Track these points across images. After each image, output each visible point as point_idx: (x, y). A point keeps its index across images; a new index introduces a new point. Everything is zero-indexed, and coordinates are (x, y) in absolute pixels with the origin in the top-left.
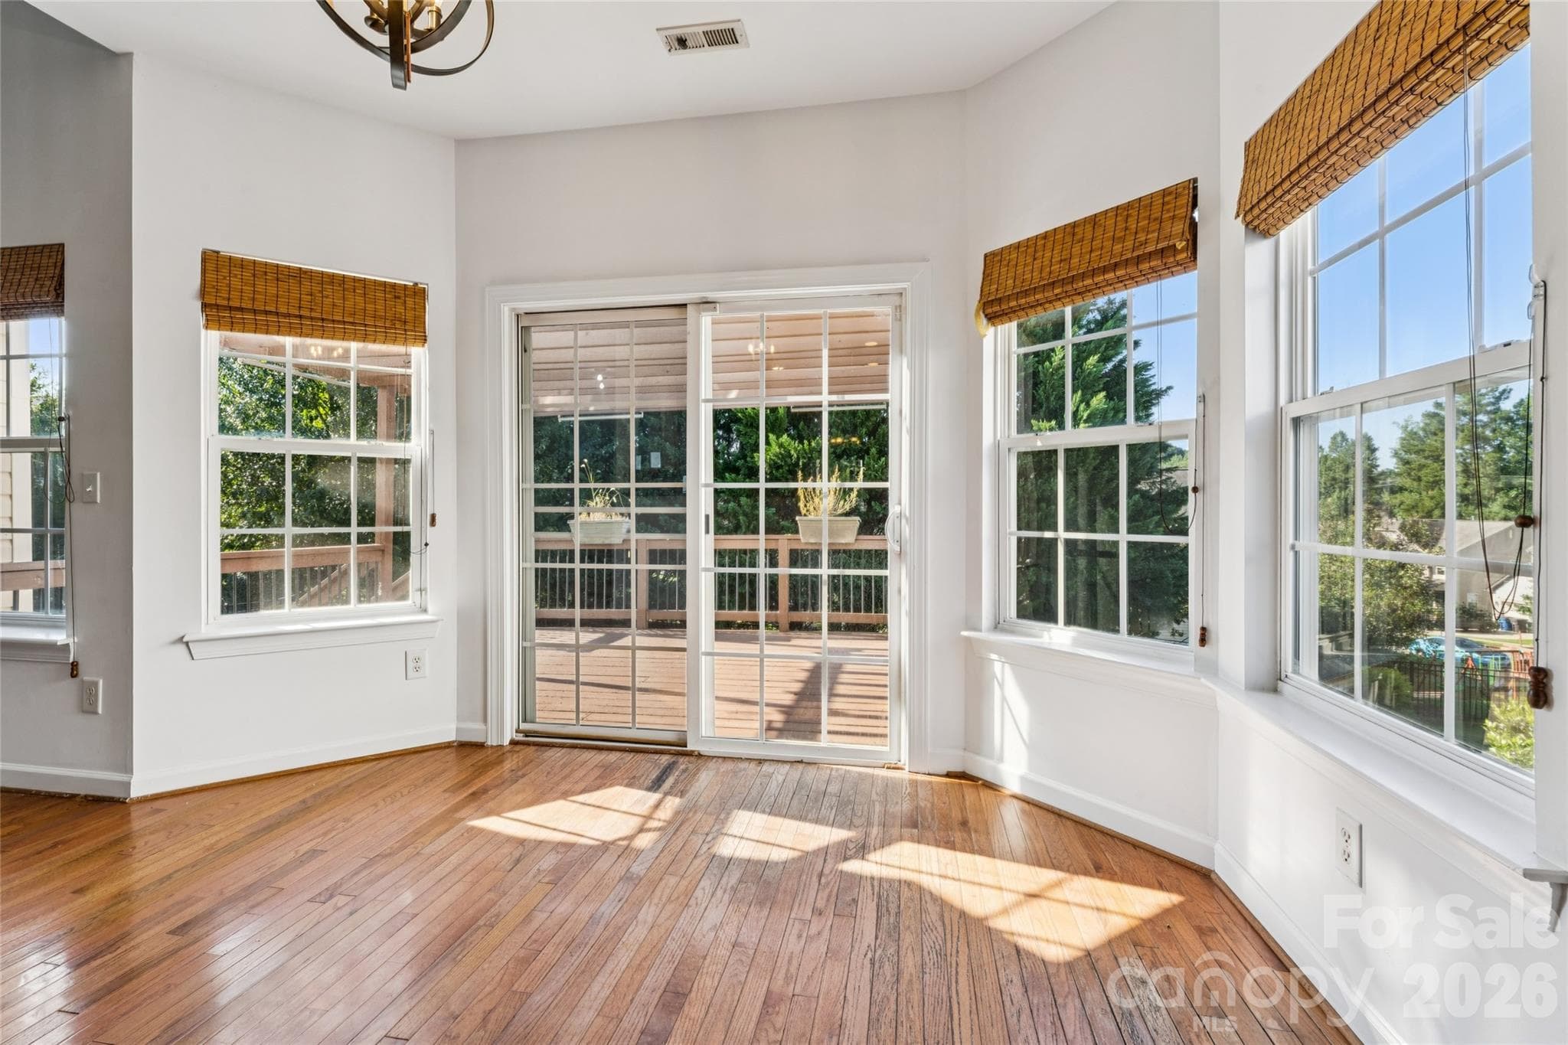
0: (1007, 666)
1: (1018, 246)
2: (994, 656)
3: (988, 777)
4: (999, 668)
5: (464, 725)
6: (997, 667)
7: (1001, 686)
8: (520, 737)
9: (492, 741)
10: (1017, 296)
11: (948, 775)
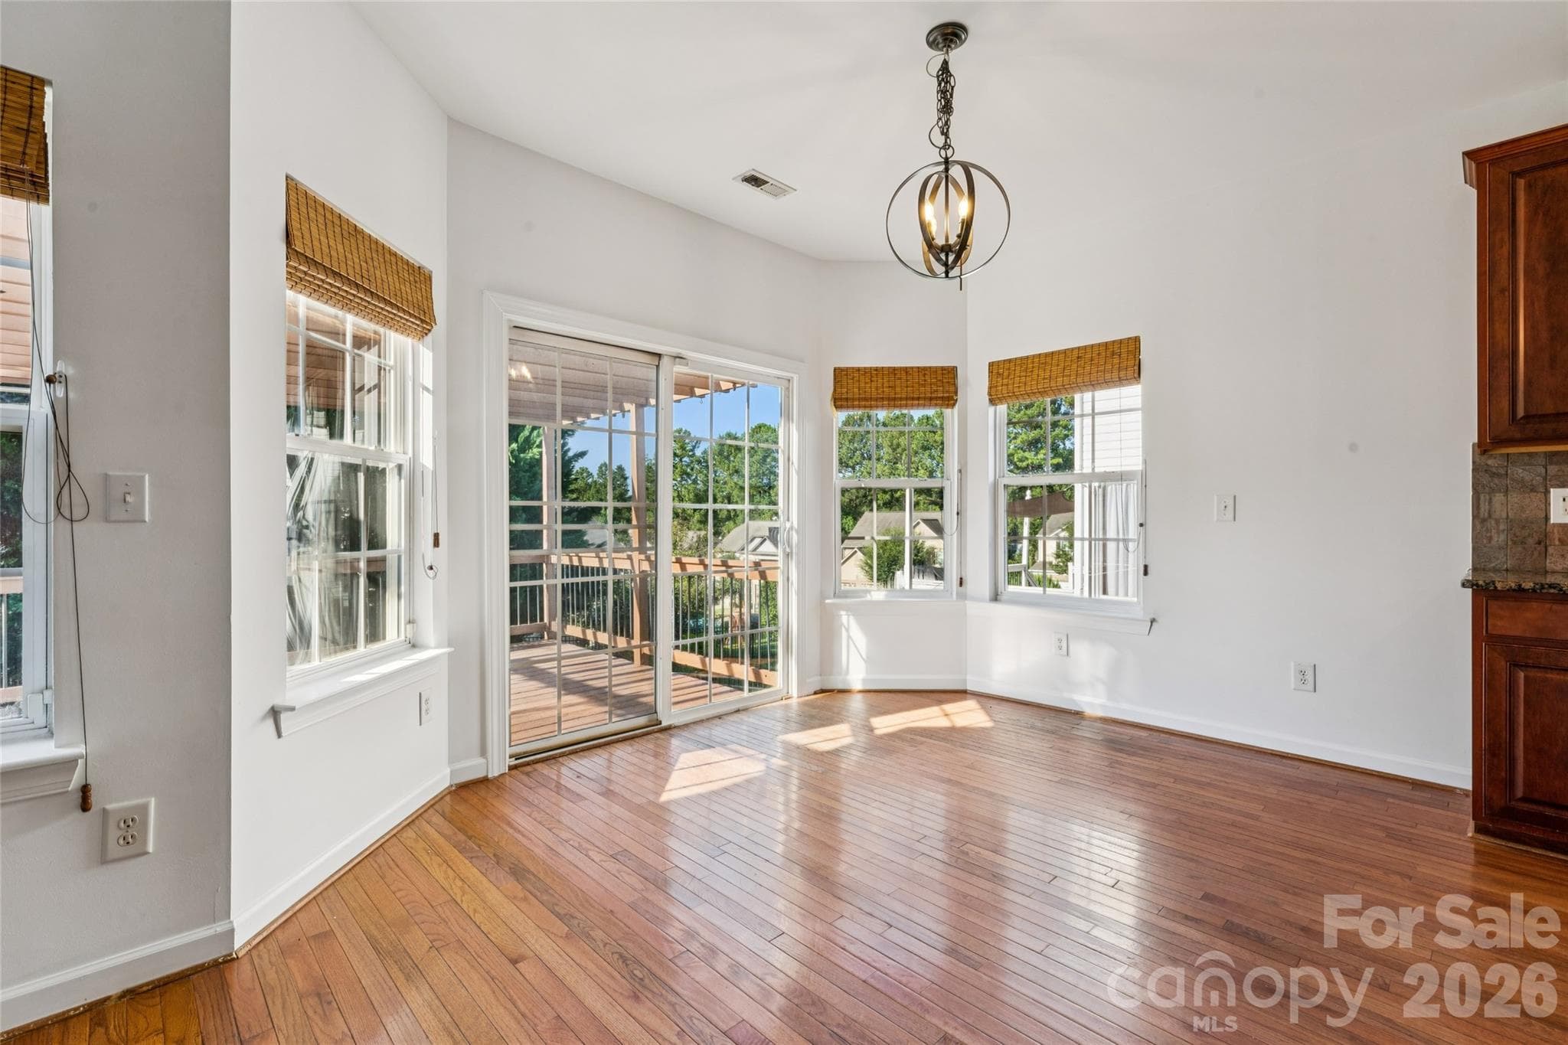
0: (851, 617)
1: (859, 369)
2: (843, 613)
3: (840, 686)
4: (844, 617)
5: (458, 766)
6: (844, 619)
7: (847, 630)
8: (513, 762)
9: (494, 773)
10: (859, 399)
11: (815, 693)
